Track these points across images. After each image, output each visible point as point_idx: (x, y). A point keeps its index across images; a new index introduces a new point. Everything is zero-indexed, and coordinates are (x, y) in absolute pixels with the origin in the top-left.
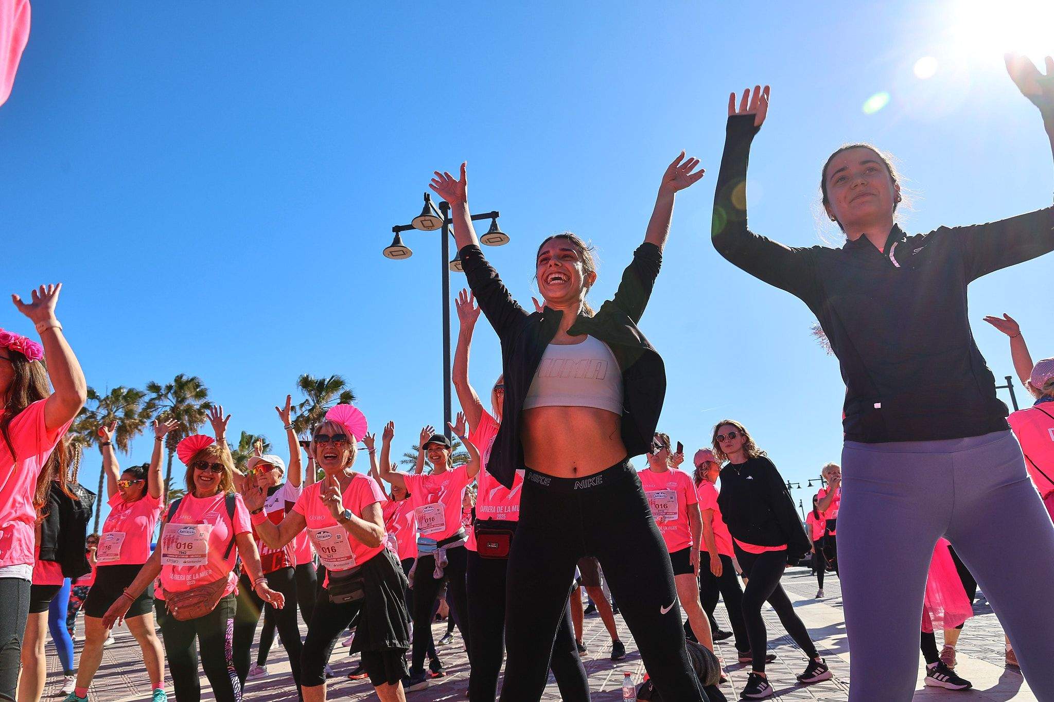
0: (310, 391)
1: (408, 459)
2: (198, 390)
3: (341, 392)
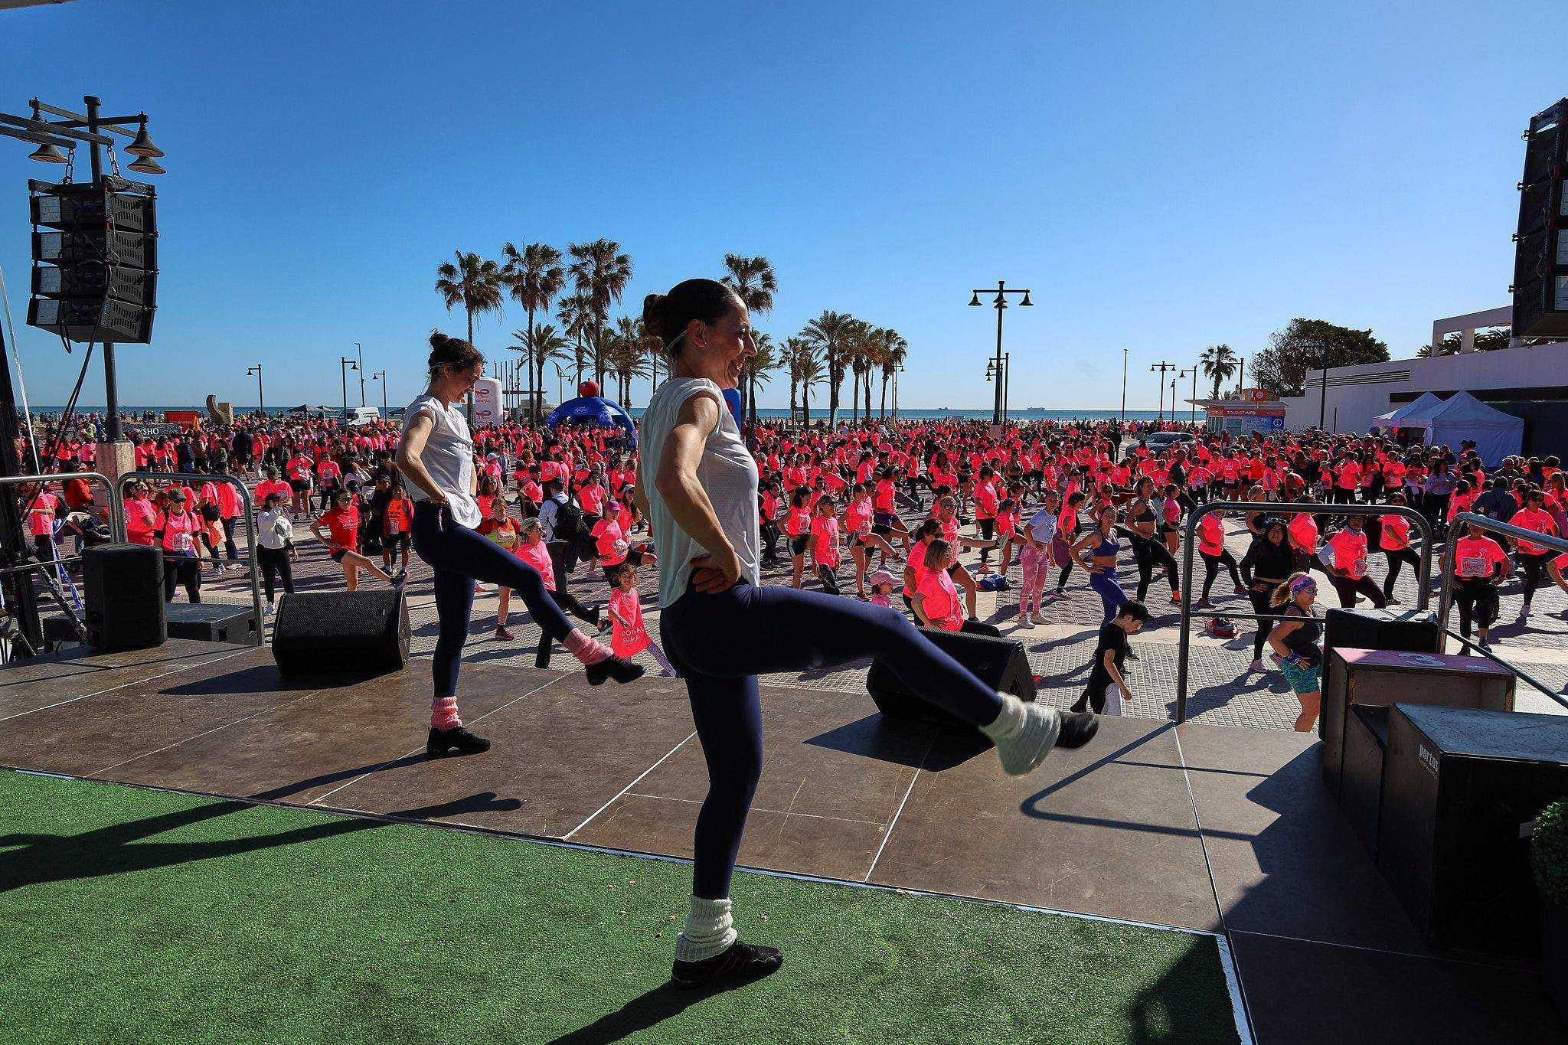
3: (764, 272)
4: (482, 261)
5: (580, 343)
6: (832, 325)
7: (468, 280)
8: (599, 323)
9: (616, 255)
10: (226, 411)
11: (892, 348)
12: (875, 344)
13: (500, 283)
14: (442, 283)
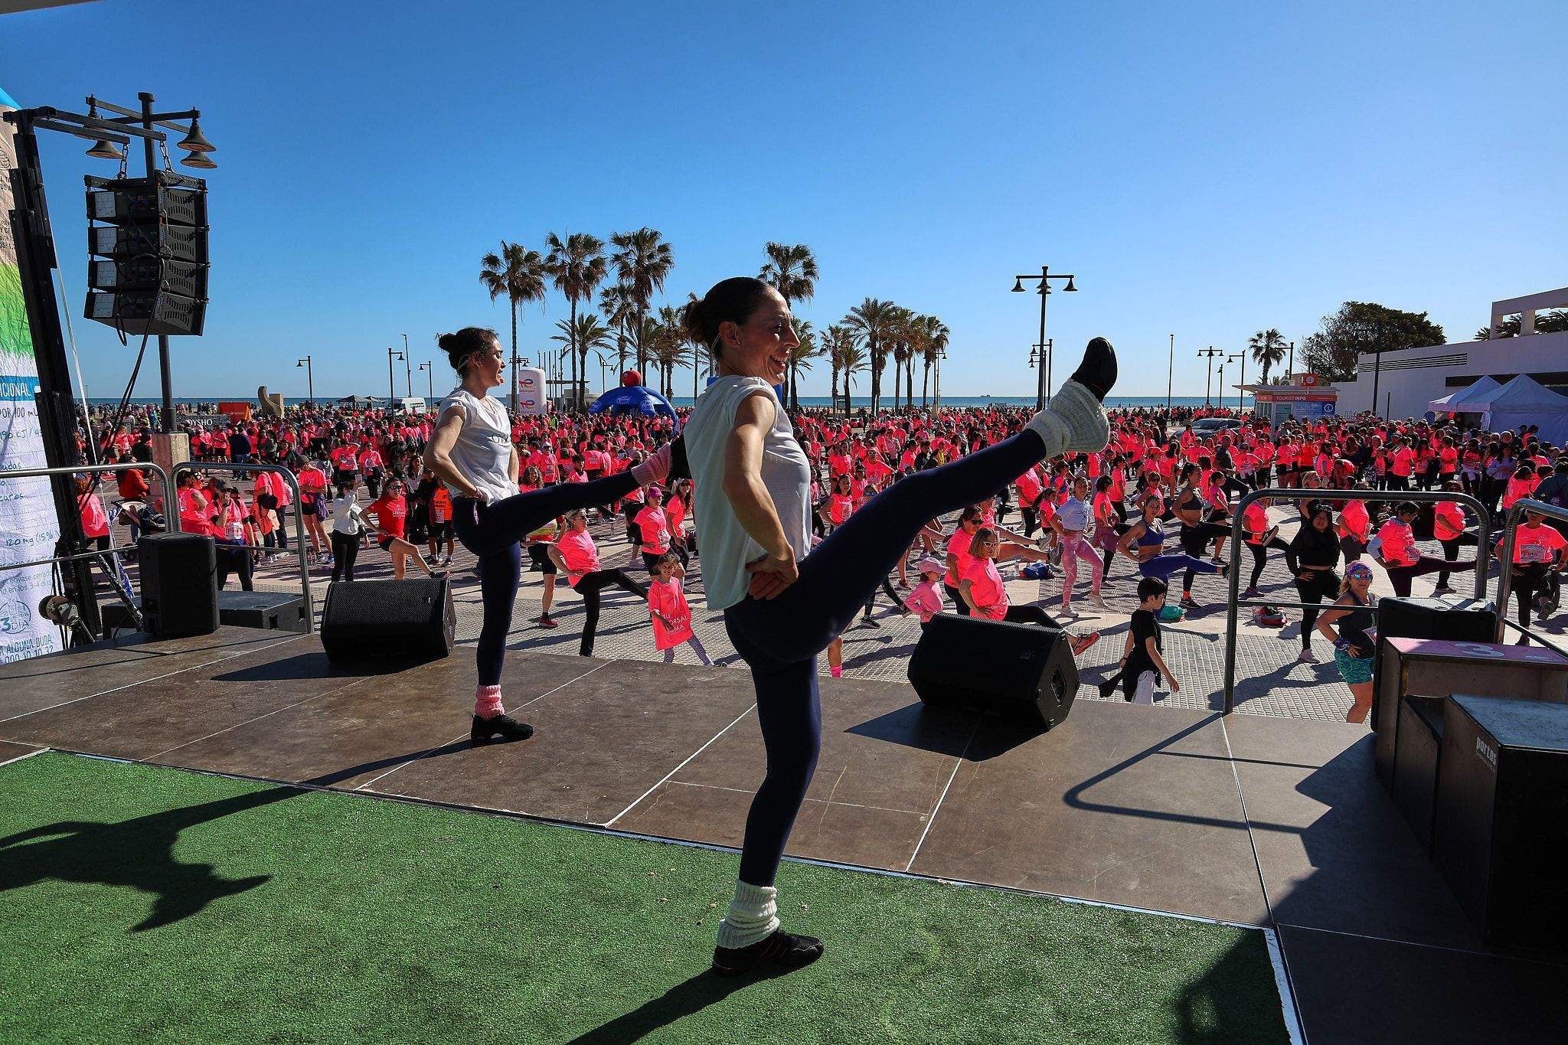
4: (526, 251)
5: (622, 333)
6: (874, 313)
7: (512, 270)
8: (641, 312)
9: (658, 244)
10: (277, 402)
11: (934, 335)
12: (916, 332)
13: (544, 273)
14: (486, 274)
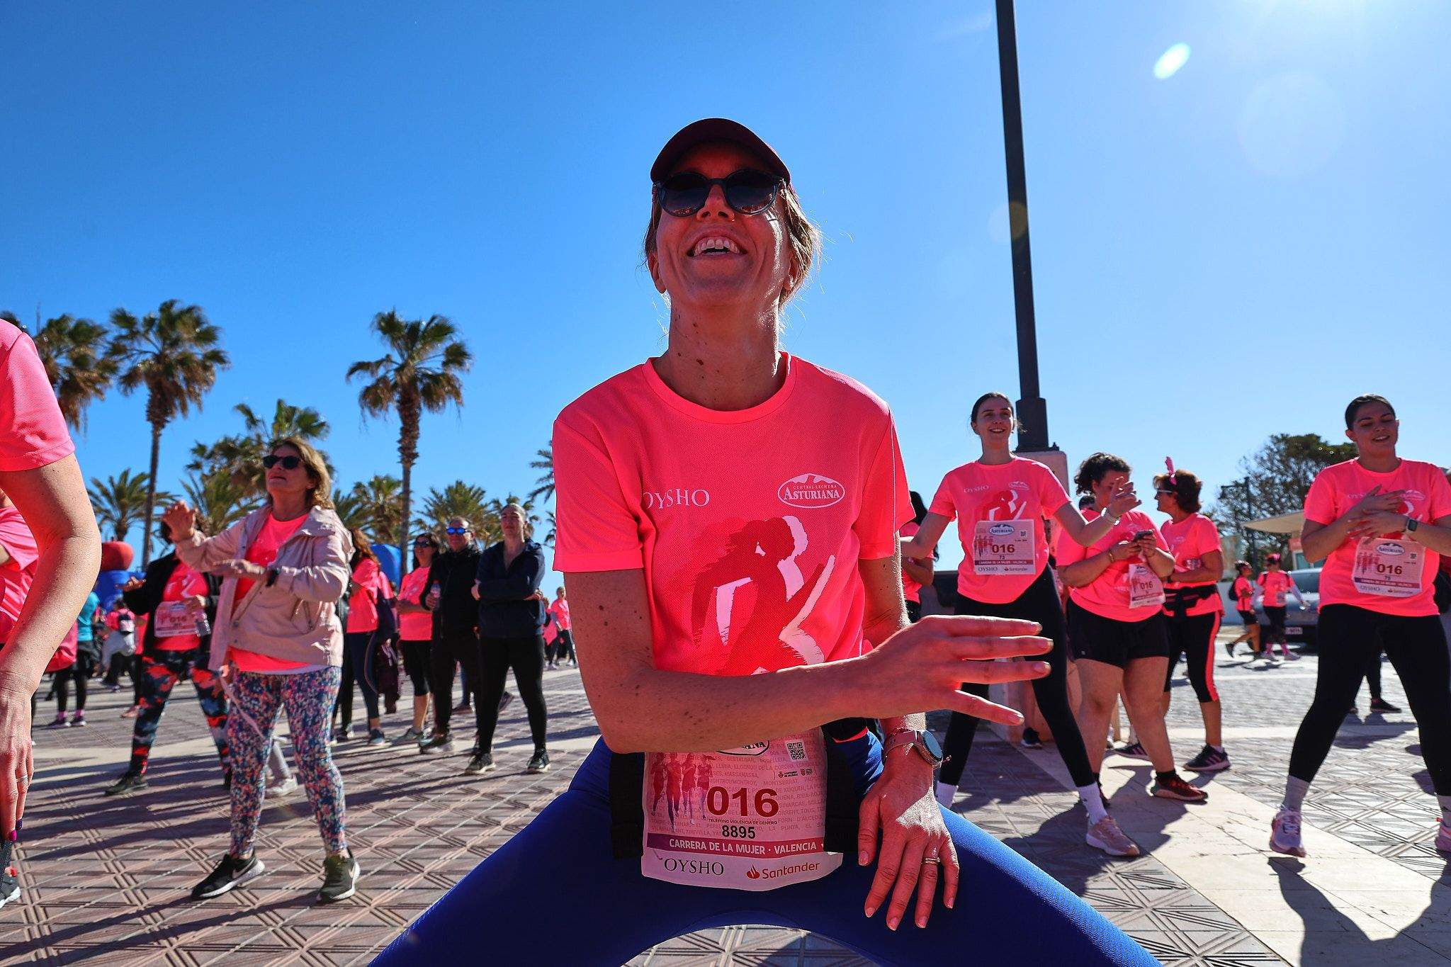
0: (394, 341)
1: (543, 459)
2: (197, 330)
3: (448, 343)
